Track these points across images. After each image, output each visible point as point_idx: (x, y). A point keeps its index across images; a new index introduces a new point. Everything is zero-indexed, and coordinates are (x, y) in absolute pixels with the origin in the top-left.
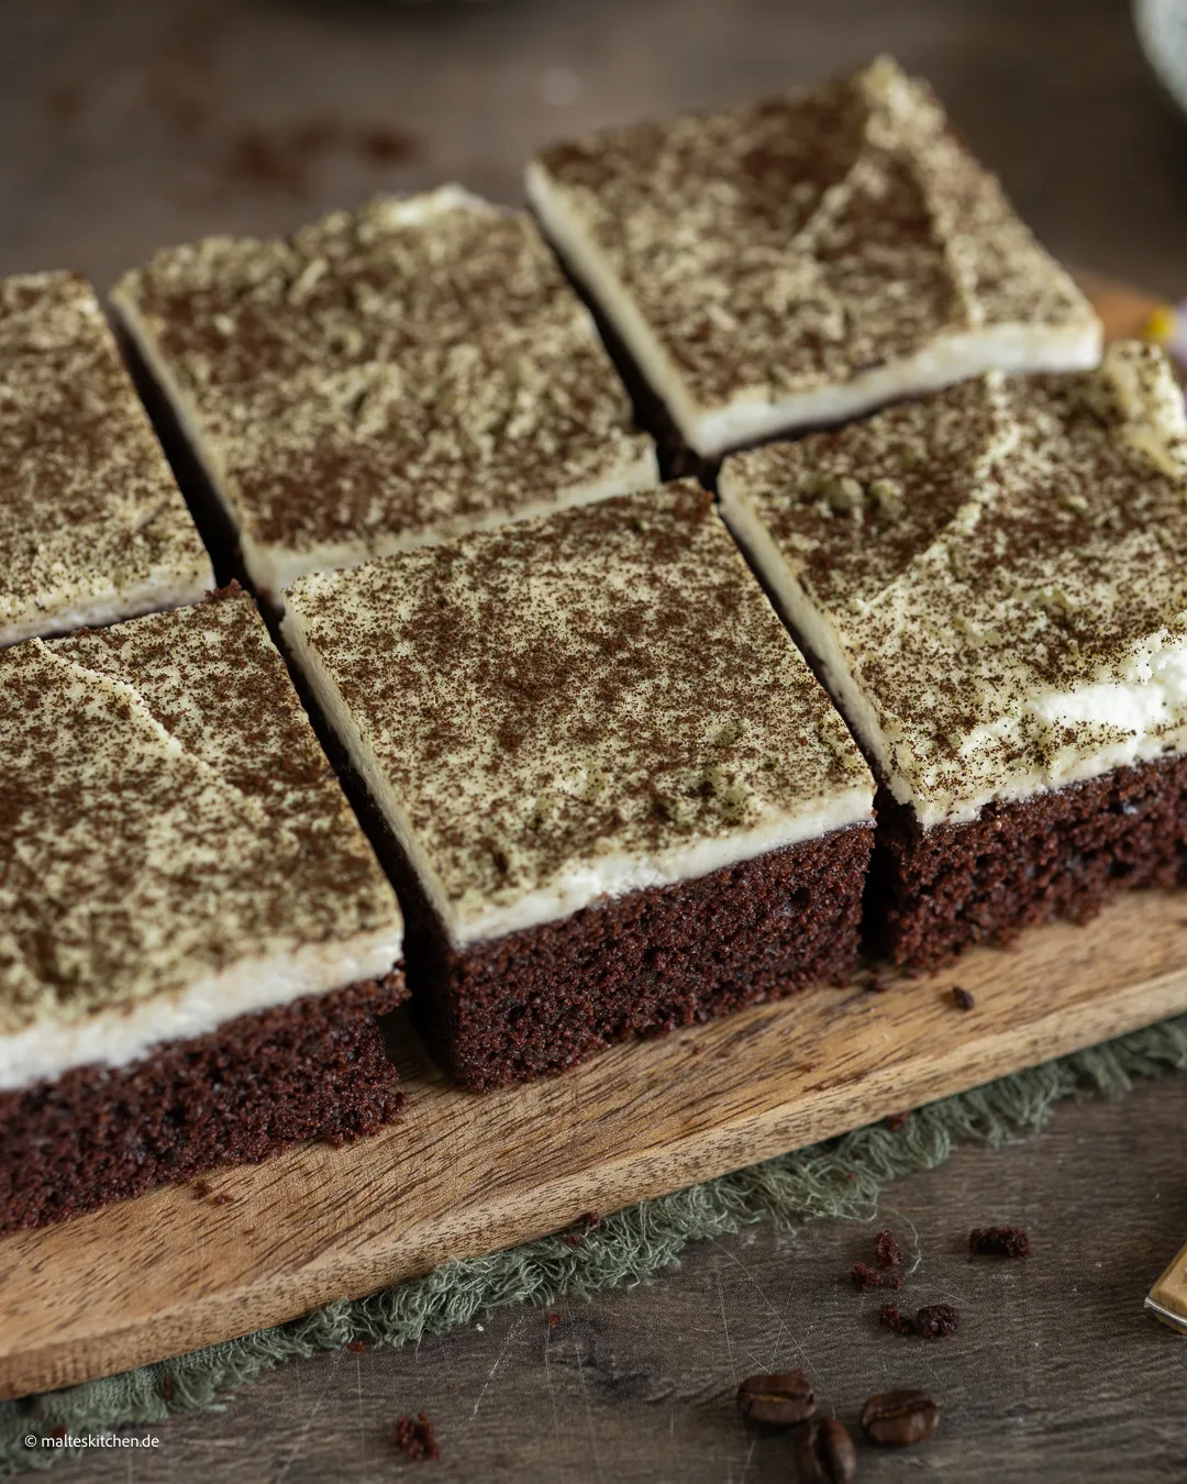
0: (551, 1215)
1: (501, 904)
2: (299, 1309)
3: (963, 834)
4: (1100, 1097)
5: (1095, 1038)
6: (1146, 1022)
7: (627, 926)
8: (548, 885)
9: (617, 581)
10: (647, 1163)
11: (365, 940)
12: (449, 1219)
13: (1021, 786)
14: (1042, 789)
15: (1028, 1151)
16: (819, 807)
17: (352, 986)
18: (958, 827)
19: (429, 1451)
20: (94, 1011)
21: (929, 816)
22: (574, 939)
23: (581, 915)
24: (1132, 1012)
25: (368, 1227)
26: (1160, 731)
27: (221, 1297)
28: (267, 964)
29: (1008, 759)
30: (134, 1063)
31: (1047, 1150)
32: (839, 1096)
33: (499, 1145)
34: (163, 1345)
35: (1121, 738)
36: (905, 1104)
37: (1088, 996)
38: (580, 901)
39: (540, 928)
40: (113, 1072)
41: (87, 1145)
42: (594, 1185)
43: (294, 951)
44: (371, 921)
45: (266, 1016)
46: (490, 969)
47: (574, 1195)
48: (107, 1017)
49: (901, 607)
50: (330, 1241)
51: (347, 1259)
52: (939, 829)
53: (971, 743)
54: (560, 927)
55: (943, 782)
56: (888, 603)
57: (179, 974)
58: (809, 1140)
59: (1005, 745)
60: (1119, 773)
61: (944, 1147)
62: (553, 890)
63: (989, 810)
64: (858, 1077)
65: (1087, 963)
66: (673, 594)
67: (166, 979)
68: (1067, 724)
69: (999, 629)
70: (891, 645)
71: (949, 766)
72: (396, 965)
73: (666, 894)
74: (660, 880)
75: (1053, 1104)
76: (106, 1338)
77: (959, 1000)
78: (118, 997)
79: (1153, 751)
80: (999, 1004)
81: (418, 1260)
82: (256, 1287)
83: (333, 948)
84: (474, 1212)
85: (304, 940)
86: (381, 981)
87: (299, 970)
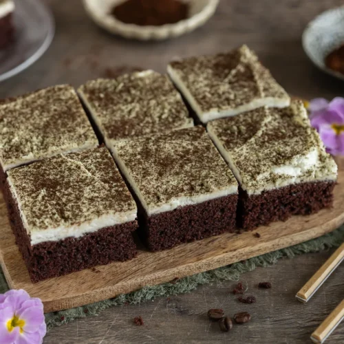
0: (169, 277)
1: (158, 206)
2: (114, 295)
5: (287, 245)
6: (298, 243)
7: (185, 213)
8: (168, 202)
9: (184, 144)
10: (189, 266)
11: (129, 212)
12: (146, 276)
13: (270, 187)
14: (274, 188)
15: (272, 268)
16: (226, 189)
17: (126, 223)
18: (256, 196)
19: (141, 324)
20: (72, 224)
21: (250, 193)
22: (174, 216)
23: (175, 210)
24: (295, 240)
25: (129, 277)
26: (300, 177)
27: (97, 290)
28: (109, 216)
29: (267, 181)
30: (80, 237)
31: (276, 268)
32: (231, 254)
33: (158, 262)
34: (85, 301)
35: (291, 177)
36: (245, 258)
37: (285, 235)
38: (175, 207)
39: (167, 212)
40: (76, 239)
41: (70, 257)
42: (178, 271)
43: (114, 213)
44: (131, 208)
45: (108, 228)
46: (156, 221)
47: (173, 273)
48: (75, 226)
49: (245, 150)
50: (121, 280)
51: (125, 284)
52: (252, 196)
53: (259, 177)
54: (171, 213)
55: (253, 185)
56: (242, 150)
57: (90, 217)
58: (225, 264)
59: (266, 178)
60: (291, 186)
61: (253, 267)
62: (169, 204)
63: (263, 192)
64: (235, 250)
65: (285, 229)
66: (196, 147)
67: (87, 218)
68: (280, 174)
69: (266, 155)
70: (242, 158)
71: (254, 182)
72: (136, 219)
73: (194, 207)
74: (192, 203)
75: (277, 259)
76: (73, 298)
77: (257, 236)
78: (77, 221)
79: (298, 181)
80: (266, 237)
81: (140, 285)
82: (105, 289)
83: (123, 213)
84: (152, 275)
85: (116, 211)
86: (133, 222)
87: (115, 218)
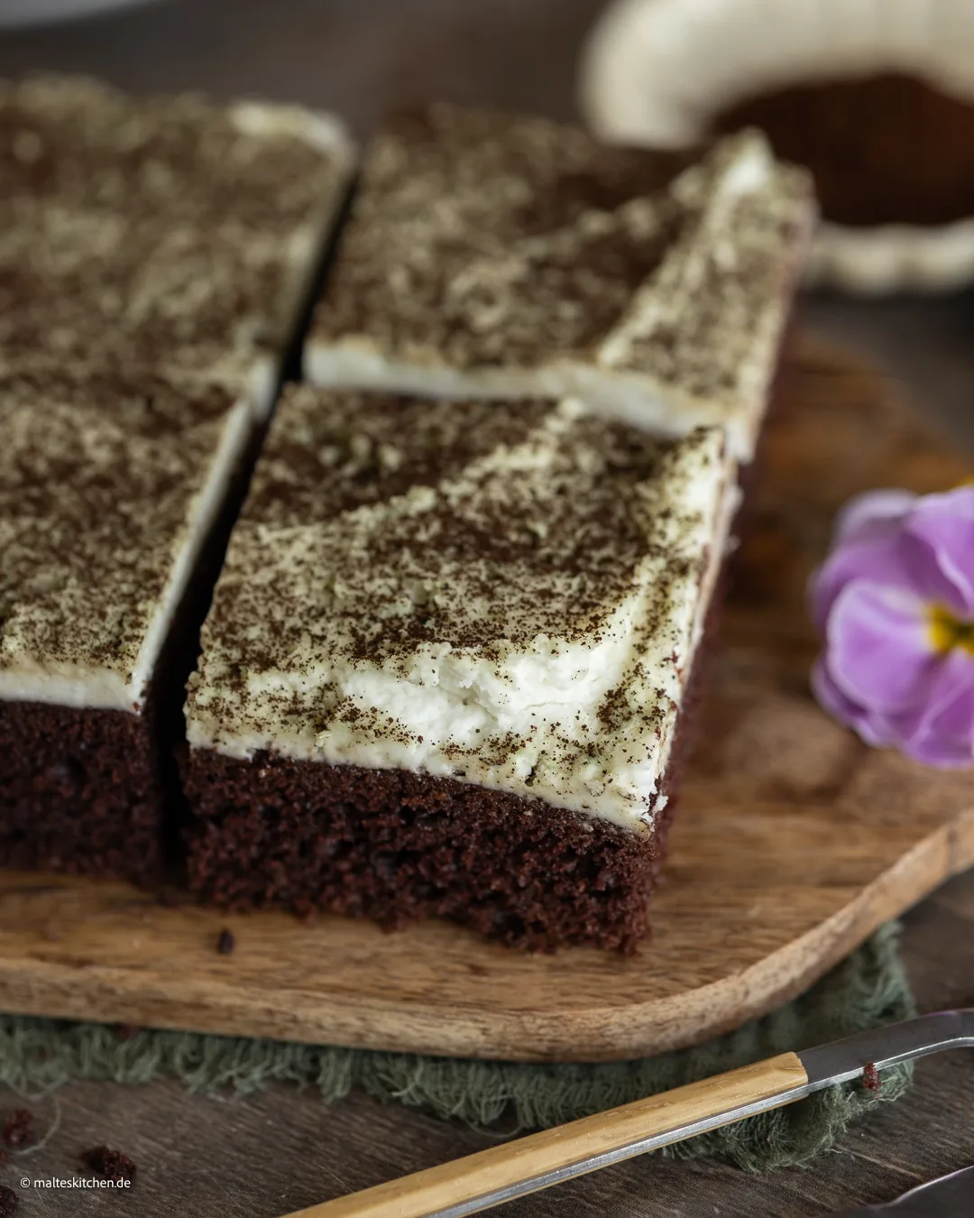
3: (232, 769)
4: (315, 1092)
5: (343, 1039)
9: (89, 437)
14: (317, 757)
15: (218, 1109)
18: (226, 758)
21: (197, 734)
24: (381, 1028)
26: (451, 750)
29: (290, 712)
32: (64, 976)
35: (404, 738)
36: (133, 1016)
37: (334, 989)
49: (299, 549)
52: (206, 753)
53: (258, 683)
55: (214, 706)
56: (289, 542)
58: (35, 1008)
59: (295, 700)
60: (402, 774)
61: (146, 1068)
63: (262, 756)
64: (81, 963)
65: (359, 963)
66: (122, 465)
68: (358, 704)
69: (359, 599)
70: (265, 576)
71: (229, 696)
75: (271, 1079)
77: (224, 943)
79: (443, 768)
80: (253, 962)
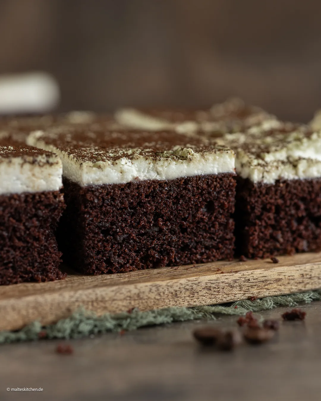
0: (120, 303)
1: (99, 167)
3: (269, 188)
7: (147, 196)
8: (117, 164)
10: (157, 287)
11: (47, 170)
12: (80, 292)
13: (289, 174)
14: (296, 178)
16: (215, 159)
17: (43, 193)
18: (266, 185)
22: (127, 197)
23: (129, 184)
28: (12, 169)
29: (282, 163)
31: (310, 307)
36: (254, 292)
38: (129, 178)
39: (114, 186)
42: (136, 291)
43: (22, 165)
44: (51, 160)
45: (11, 197)
46: (96, 201)
47: (129, 294)
51: (41, 300)
52: (260, 183)
53: (269, 157)
54: (121, 188)
62: (118, 167)
63: (278, 181)
64: (236, 272)
65: (319, 258)
71: (261, 162)
72: (61, 190)
73: (161, 184)
74: (158, 178)
75: (311, 298)
80: (288, 263)
82: (3, 303)
83: (37, 169)
84: (90, 291)
85: (25, 162)
86: (55, 194)
87: (24, 177)
